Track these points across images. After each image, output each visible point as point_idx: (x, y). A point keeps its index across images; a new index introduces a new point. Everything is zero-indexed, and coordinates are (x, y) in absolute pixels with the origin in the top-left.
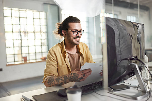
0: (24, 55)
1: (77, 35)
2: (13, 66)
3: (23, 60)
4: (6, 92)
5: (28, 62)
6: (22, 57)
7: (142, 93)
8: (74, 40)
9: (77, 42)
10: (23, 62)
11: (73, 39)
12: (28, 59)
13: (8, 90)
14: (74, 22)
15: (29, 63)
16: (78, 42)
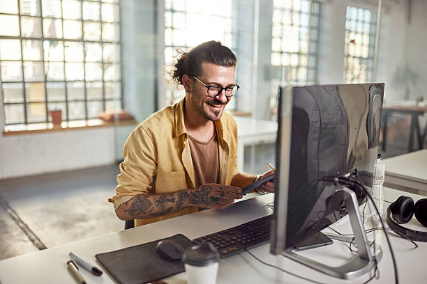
0: (52, 107)
1: (218, 97)
2: (22, 137)
3: (50, 118)
4: (6, 210)
5: (64, 125)
6: (47, 112)
7: (359, 262)
8: (207, 109)
9: (213, 115)
10: (51, 126)
11: (205, 104)
12: (64, 117)
13: (11, 205)
14: (215, 64)
15: (68, 129)
16: (217, 113)
